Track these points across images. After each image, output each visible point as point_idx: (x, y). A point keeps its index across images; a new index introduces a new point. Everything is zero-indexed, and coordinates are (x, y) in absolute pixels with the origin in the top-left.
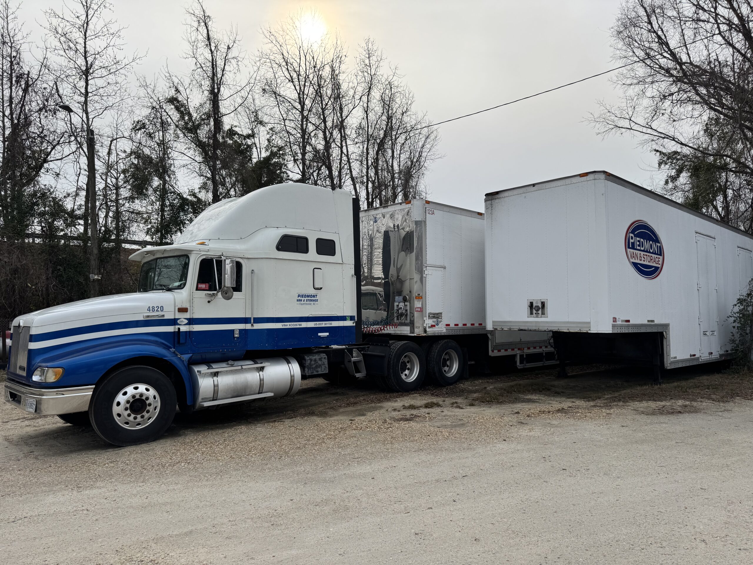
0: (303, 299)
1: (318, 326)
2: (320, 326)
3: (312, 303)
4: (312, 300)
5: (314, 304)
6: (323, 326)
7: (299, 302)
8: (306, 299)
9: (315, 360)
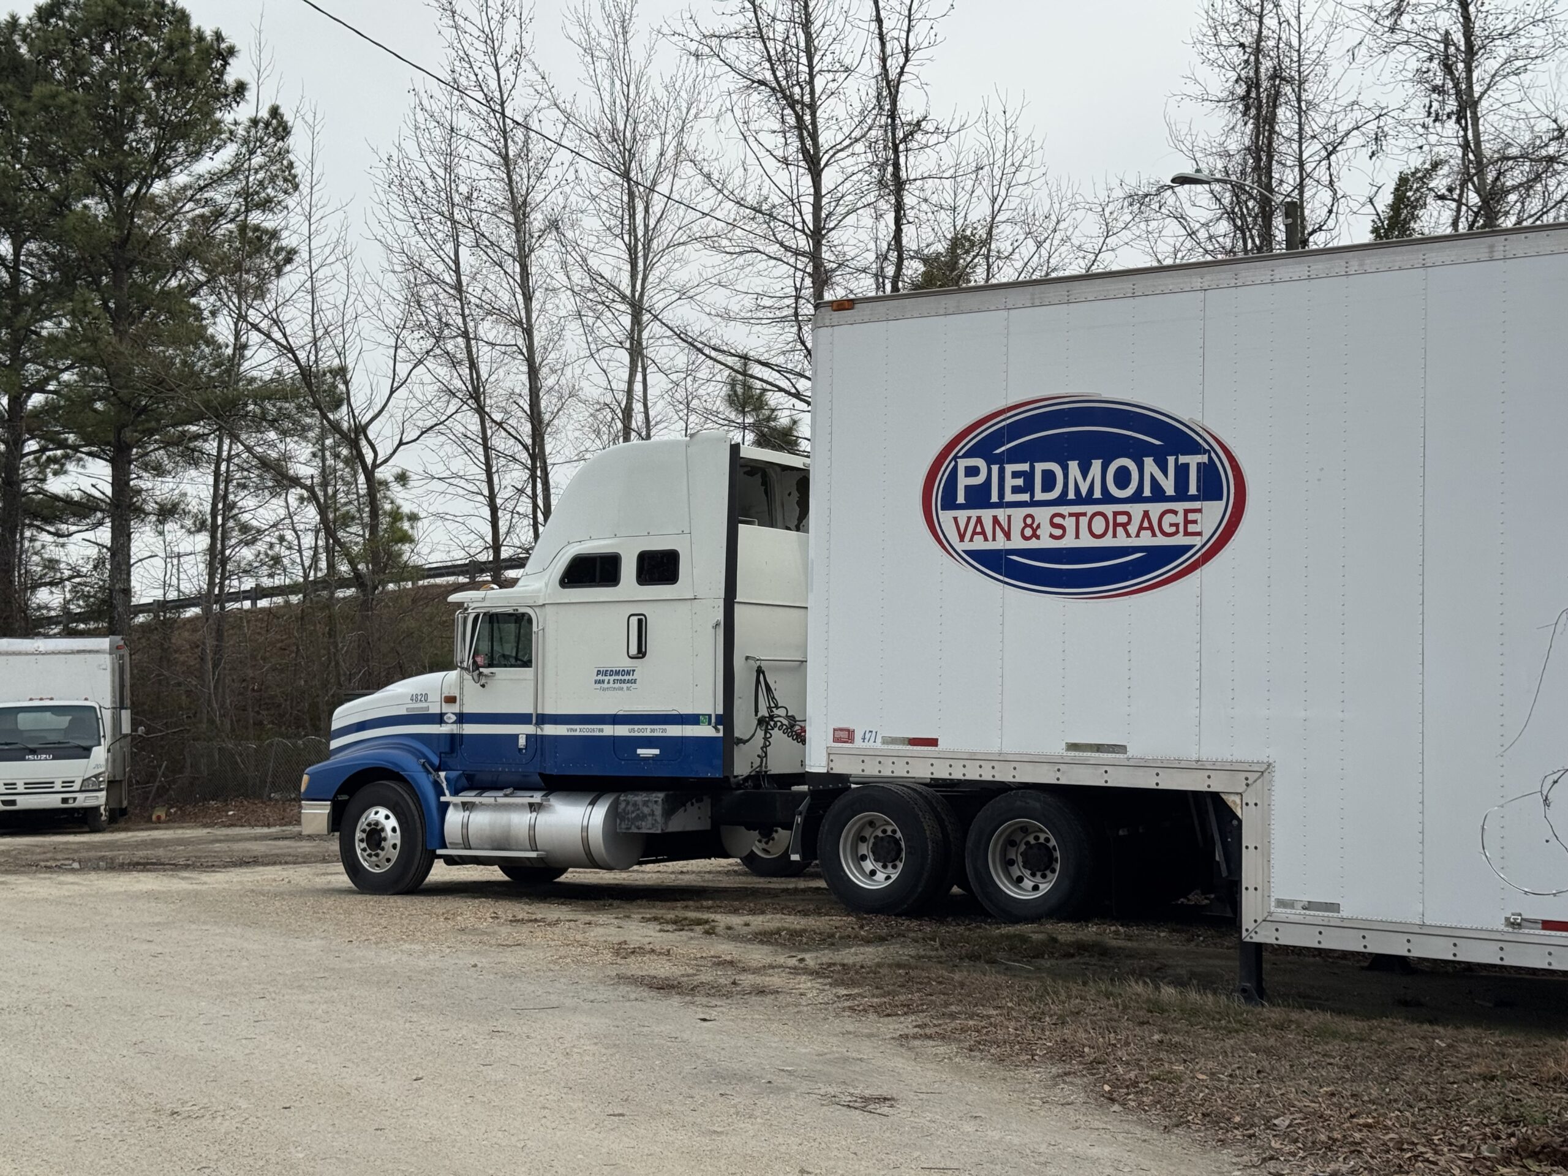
0: (606, 678)
1: (636, 734)
2: (641, 734)
3: (625, 686)
4: (624, 681)
5: (628, 689)
6: (648, 734)
7: (598, 686)
8: (612, 678)
9: (635, 804)
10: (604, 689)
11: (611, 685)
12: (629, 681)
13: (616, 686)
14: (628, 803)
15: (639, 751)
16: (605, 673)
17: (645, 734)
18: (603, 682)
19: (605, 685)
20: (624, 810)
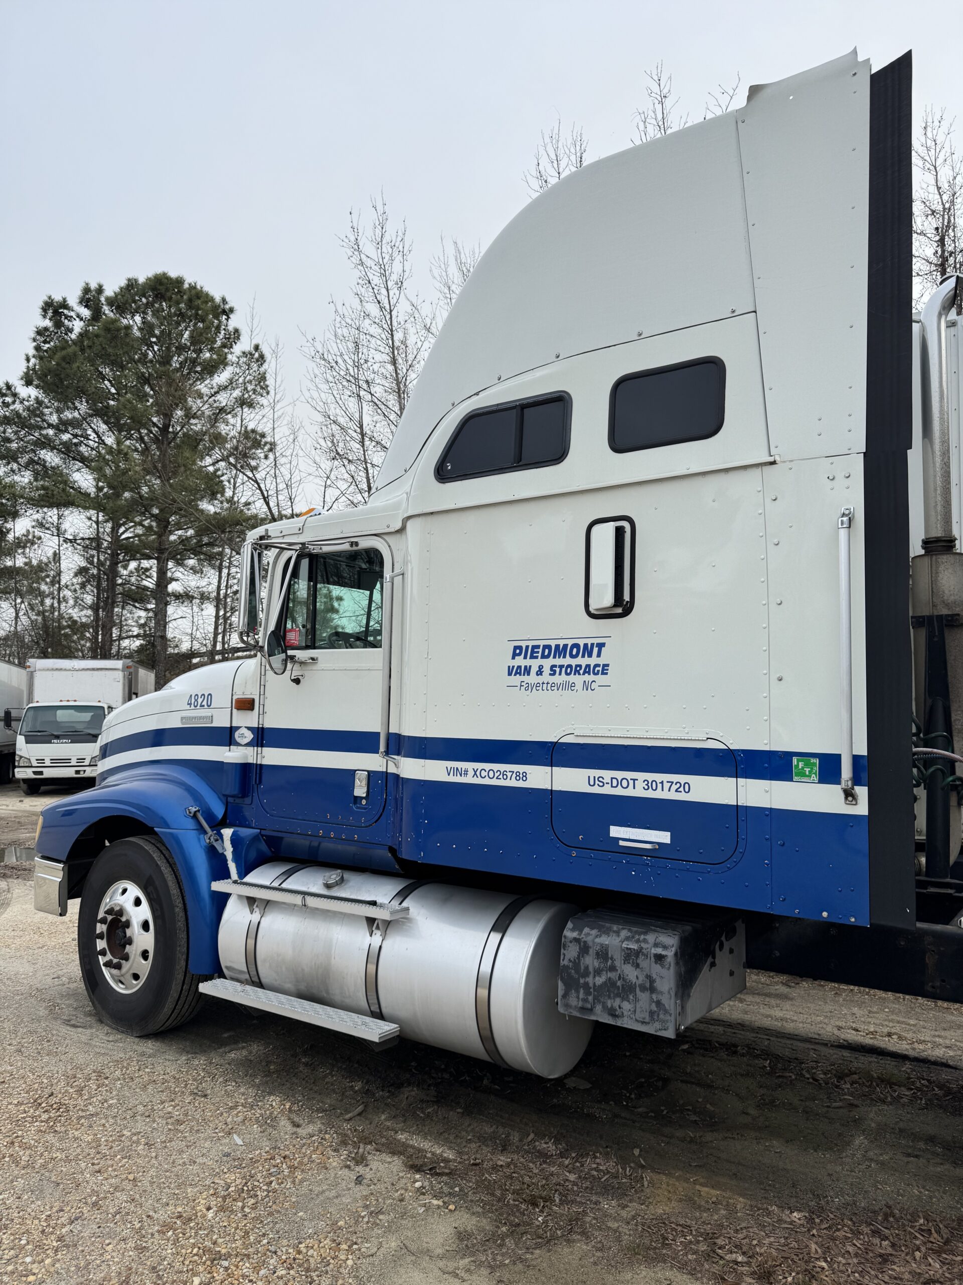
0: (535, 664)
1: (607, 790)
2: (619, 791)
3: (578, 679)
4: (577, 670)
5: (586, 686)
6: (639, 791)
7: (516, 679)
8: (547, 663)
9: (603, 954)
10: (529, 687)
11: (546, 677)
12: (587, 670)
13: (558, 679)
14: (585, 949)
15: (616, 831)
16: (532, 652)
17: (630, 792)
18: (527, 670)
19: (533, 678)
20: (576, 963)
